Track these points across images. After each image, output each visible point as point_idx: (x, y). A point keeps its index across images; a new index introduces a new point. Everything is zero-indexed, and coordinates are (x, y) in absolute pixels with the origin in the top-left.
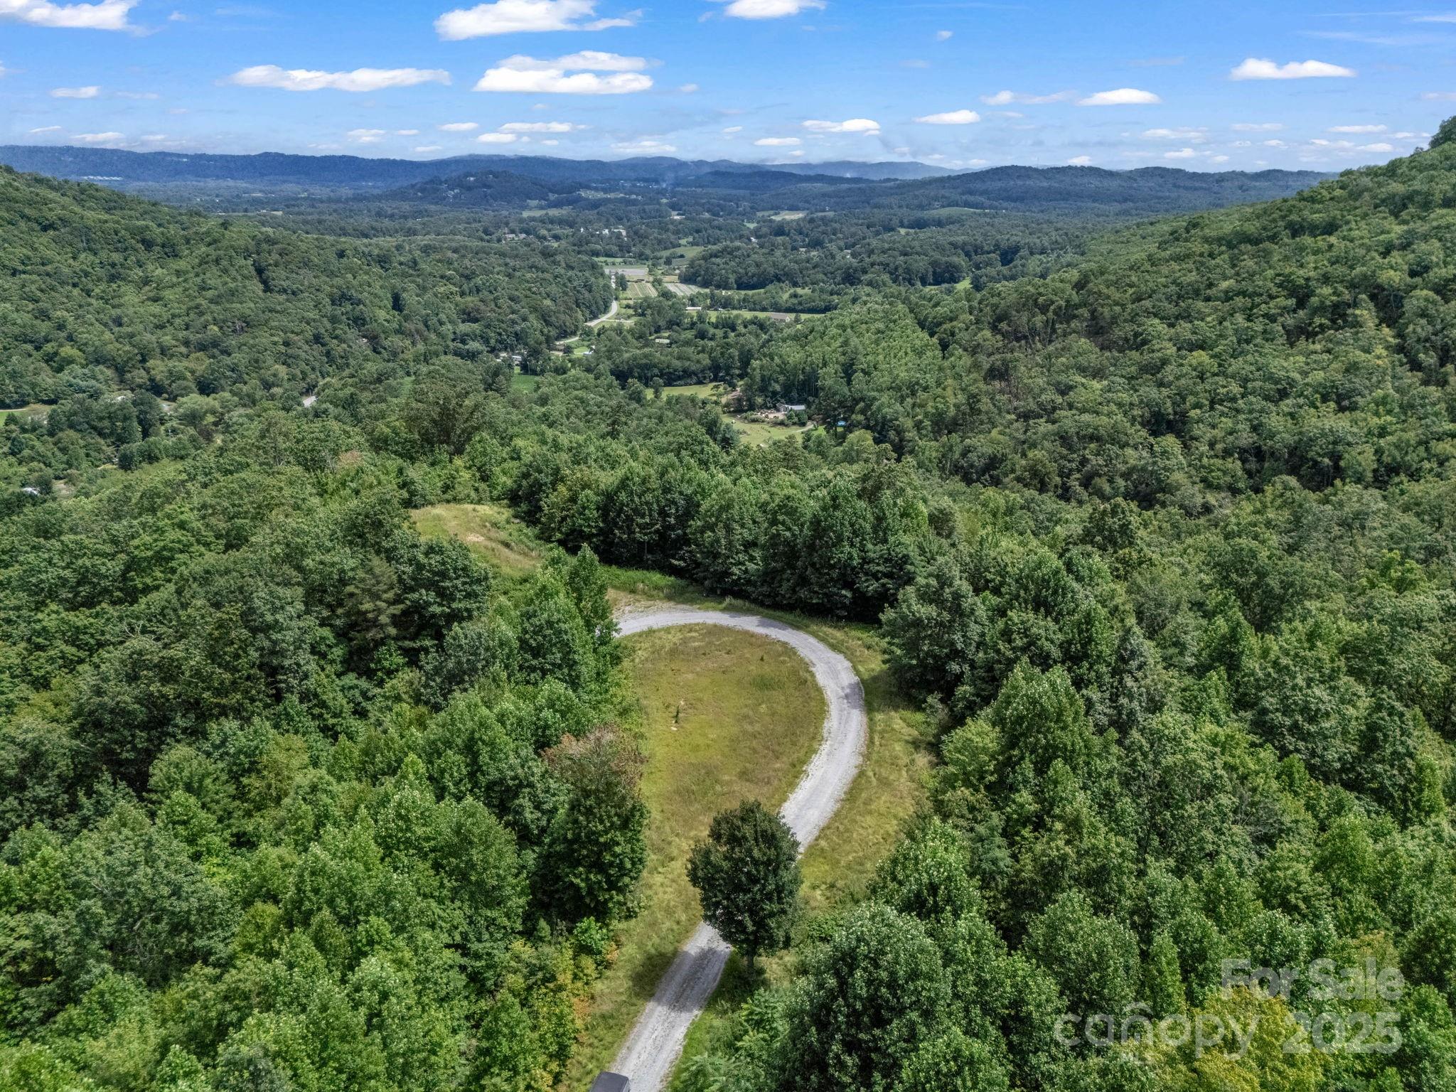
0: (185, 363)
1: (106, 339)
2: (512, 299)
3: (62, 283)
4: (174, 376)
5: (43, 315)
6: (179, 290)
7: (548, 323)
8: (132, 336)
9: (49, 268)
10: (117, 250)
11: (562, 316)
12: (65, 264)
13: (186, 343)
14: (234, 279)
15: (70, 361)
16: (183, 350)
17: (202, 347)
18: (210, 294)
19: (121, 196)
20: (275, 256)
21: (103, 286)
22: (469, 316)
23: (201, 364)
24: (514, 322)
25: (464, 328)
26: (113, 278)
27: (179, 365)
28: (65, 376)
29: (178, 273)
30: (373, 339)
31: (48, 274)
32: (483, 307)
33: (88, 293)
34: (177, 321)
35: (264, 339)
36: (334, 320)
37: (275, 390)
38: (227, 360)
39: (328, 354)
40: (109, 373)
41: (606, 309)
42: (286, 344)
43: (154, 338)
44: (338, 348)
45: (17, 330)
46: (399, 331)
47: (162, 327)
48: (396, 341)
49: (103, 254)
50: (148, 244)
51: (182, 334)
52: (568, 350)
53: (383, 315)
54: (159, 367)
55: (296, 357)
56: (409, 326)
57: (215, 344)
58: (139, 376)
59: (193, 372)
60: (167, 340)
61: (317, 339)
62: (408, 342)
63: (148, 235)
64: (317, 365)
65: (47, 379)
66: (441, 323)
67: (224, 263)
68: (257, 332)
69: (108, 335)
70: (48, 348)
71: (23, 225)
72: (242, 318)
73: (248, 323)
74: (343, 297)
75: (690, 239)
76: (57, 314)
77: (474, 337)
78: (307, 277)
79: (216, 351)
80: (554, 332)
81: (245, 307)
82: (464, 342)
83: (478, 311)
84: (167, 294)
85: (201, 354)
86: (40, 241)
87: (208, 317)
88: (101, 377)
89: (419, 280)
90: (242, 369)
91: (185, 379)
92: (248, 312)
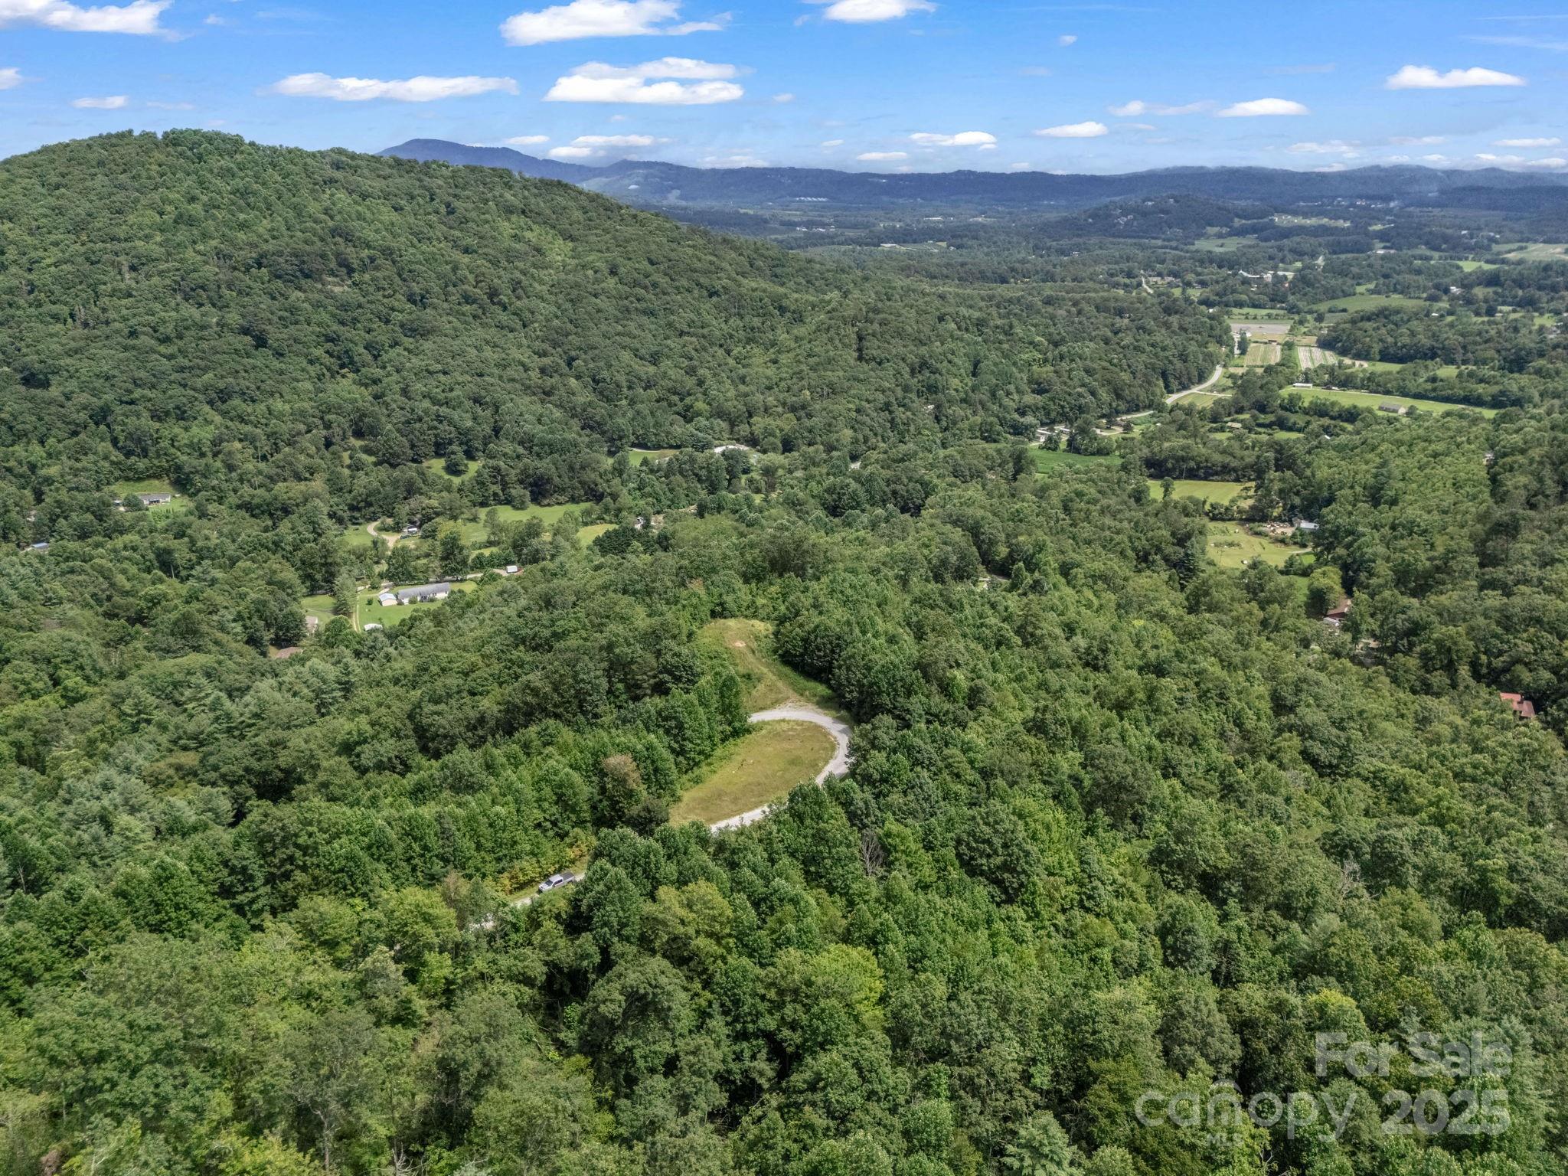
0: (779, 422)
1: (727, 394)
2: (1087, 371)
3: (712, 344)
4: (768, 432)
5: (691, 371)
6: (791, 355)
7: (1119, 396)
8: (746, 395)
9: (705, 331)
11: (1137, 391)
12: (718, 328)
13: (784, 404)
14: (836, 348)
15: (699, 414)
16: (780, 409)
17: (793, 409)
18: (812, 361)
20: (876, 326)
21: (741, 346)
22: (1039, 387)
23: (787, 423)
24: (1080, 395)
25: (1030, 399)
26: (749, 341)
27: (772, 423)
28: (691, 428)
29: (797, 339)
30: (939, 407)
31: (704, 337)
32: (1055, 379)
33: (728, 352)
34: (783, 384)
35: (842, 406)
36: (906, 389)
37: (835, 454)
38: (807, 423)
39: (892, 421)
40: (724, 425)
42: (858, 411)
43: (762, 398)
44: (900, 414)
45: (670, 384)
46: (965, 401)
47: (769, 388)
48: (957, 410)
49: (747, 318)
50: (782, 310)
51: (783, 396)
52: (1127, 428)
53: (956, 384)
54: (760, 423)
55: (863, 423)
56: (976, 397)
57: (803, 407)
58: (743, 429)
59: (781, 430)
60: (771, 401)
61: (887, 407)
62: (969, 412)
63: (785, 303)
65: (679, 429)
66: (1008, 394)
67: (832, 332)
68: (838, 398)
69: (732, 393)
70: (688, 400)
71: (696, 292)
72: (831, 385)
73: (834, 390)
74: (924, 365)
75: (1372, 286)
76: (701, 372)
77: (1035, 409)
78: (897, 347)
79: (802, 413)
80: (1123, 407)
81: (834, 376)
82: (1023, 414)
83: (1049, 383)
84: (784, 359)
85: (790, 415)
86: (707, 306)
87: (805, 383)
88: (717, 429)
89: (1007, 347)
90: (817, 431)
91: (774, 436)
92: (835, 379)
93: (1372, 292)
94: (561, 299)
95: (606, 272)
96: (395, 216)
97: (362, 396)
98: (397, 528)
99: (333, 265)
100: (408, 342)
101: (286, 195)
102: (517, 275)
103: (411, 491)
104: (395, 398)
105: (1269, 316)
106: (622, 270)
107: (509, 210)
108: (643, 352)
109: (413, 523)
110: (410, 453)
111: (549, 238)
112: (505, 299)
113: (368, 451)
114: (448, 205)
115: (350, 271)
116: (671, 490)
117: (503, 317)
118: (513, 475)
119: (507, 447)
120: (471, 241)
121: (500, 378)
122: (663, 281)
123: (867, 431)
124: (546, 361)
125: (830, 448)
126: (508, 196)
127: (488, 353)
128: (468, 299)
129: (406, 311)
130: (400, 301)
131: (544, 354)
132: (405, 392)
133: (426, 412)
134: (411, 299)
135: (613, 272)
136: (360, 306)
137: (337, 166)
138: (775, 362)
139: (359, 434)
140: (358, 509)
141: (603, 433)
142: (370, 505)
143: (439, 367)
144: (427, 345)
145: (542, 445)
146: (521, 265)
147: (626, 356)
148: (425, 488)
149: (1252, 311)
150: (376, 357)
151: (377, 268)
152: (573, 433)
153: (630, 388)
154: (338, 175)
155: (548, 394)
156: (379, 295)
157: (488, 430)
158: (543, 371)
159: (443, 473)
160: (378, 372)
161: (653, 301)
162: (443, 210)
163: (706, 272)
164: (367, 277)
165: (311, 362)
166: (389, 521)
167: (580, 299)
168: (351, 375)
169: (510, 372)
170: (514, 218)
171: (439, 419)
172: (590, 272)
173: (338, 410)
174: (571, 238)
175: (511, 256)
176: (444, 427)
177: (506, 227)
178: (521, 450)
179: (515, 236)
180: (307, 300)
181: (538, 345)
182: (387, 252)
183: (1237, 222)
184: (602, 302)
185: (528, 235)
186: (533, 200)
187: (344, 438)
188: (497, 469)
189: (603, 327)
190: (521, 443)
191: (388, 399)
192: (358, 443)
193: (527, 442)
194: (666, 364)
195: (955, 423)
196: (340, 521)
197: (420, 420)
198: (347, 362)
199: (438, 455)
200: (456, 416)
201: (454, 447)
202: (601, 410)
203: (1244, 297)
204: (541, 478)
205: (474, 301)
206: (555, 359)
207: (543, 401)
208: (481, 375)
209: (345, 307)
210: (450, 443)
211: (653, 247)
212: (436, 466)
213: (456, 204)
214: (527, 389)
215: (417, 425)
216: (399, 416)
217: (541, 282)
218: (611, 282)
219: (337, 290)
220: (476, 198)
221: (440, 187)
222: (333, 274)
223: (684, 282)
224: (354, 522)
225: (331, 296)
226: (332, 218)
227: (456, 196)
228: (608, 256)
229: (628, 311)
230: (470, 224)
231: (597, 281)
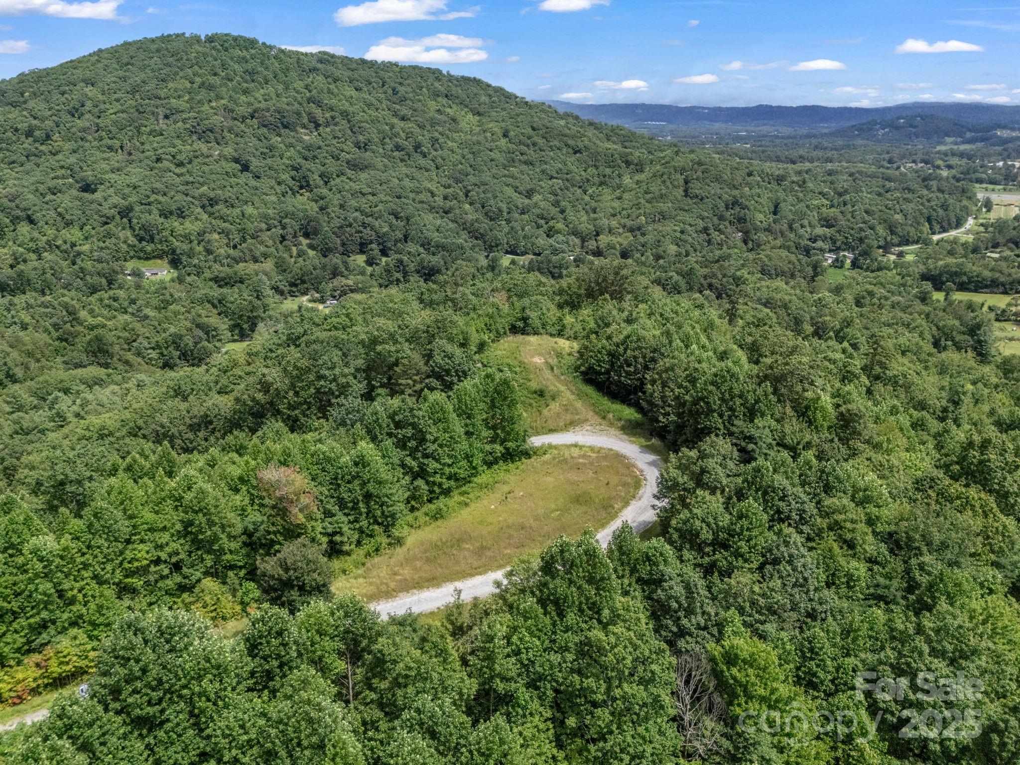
0: (619, 239)
1: (583, 222)
2: (866, 212)
3: (573, 185)
4: (610, 246)
5: (556, 204)
6: (633, 193)
7: (892, 232)
8: (596, 219)
9: (569, 176)
10: (610, 167)
11: (909, 228)
12: (578, 173)
13: (624, 227)
14: (667, 188)
15: (558, 232)
16: (621, 230)
17: (631, 230)
18: (648, 196)
20: (699, 173)
21: (594, 188)
22: (828, 223)
23: (625, 240)
24: (861, 229)
25: (819, 231)
26: (601, 184)
27: (614, 239)
28: (551, 241)
29: (637, 182)
30: (746, 233)
31: (567, 180)
32: (840, 217)
33: (585, 192)
34: (624, 212)
35: (669, 227)
36: (722, 218)
38: (642, 240)
39: (709, 241)
40: (577, 241)
42: (682, 232)
43: (607, 222)
44: (718, 238)
45: (538, 211)
46: (768, 230)
47: (614, 215)
48: (763, 237)
49: (601, 168)
50: (628, 163)
51: (623, 221)
52: (901, 255)
53: (761, 218)
54: (604, 239)
55: (686, 241)
56: (777, 227)
57: (639, 229)
58: (592, 244)
59: (621, 245)
60: (614, 223)
61: (705, 230)
63: (630, 158)
64: (699, 247)
65: (542, 241)
66: (802, 226)
67: (665, 177)
68: (666, 222)
69: (585, 218)
70: (551, 223)
71: (565, 150)
72: (662, 213)
73: (664, 216)
74: (735, 203)
76: (563, 204)
77: (824, 239)
78: (715, 189)
79: (638, 233)
80: (896, 240)
81: (665, 206)
82: (815, 241)
83: (835, 219)
84: (626, 196)
85: (629, 234)
86: (571, 160)
87: (642, 211)
88: (571, 243)
89: (801, 195)
90: (649, 246)
91: (615, 248)
92: (665, 209)
94: (466, 151)
95: (500, 135)
96: (354, 93)
97: (312, 208)
98: (322, 301)
99: (305, 120)
100: (349, 173)
101: (281, 75)
102: (436, 134)
103: (335, 274)
104: (334, 210)
105: (1005, 190)
106: (512, 134)
107: (436, 94)
108: (521, 188)
109: (334, 297)
110: (341, 249)
111: (463, 113)
112: (426, 150)
113: (311, 247)
114: (394, 89)
115: (317, 126)
117: (422, 162)
118: (412, 267)
119: (412, 247)
120: (408, 113)
121: (414, 200)
122: (541, 142)
123: (689, 247)
124: (450, 190)
125: (658, 257)
126: (437, 84)
127: (407, 182)
128: (398, 148)
129: (354, 154)
130: (349, 146)
131: (449, 187)
132: (342, 206)
133: (355, 219)
134: (357, 145)
135: (505, 135)
136: (319, 148)
137: (321, 61)
138: (619, 198)
139: (306, 235)
140: (296, 285)
141: (485, 242)
142: (304, 282)
143: (370, 190)
144: (363, 176)
145: (437, 247)
146: (440, 129)
147: (509, 191)
148: (346, 273)
149: (991, 187)
150: (326, 183)
151: (336, 124)
152: (462, 239)
153: (509, 213)
154: (319, 66)
155: (446, 212)
156: (334, 142)
157: (399, 235)
158: (445, 198)
159: (363, 264)
160: (325, 191)
161: (532, 154)
162: (390, 91)
163: (573, 137)
164: (328, 130)
165: (279, 184)
166: (317, 295)
167: (480, 151)
168: (308, 194)
169: (422, 197)
170: (440, 99)
171: (364, 225)
172: (489, 135)
173: (293, 216)
174: (479, 114)
175: (433, 123)
176: (368, 231)
177: (433, 105)
178: (421, 250)
179: (439, 110)
180: (282, 142)
181: (444, 180)
182: (345, 114)
183: (969, 135)
184: (495, 155)
185: (448, 110)
186: (454, 88)
187: (295, 236)
188: (401, 262)
189: (494, 171)
190: (422, 245)
191: (329, 210)
192: (305, 242)
193: (426, 244)
194: (537, 198)
195: (759, 246)
196: (282, 293)
197: (350, 225)
198: (304, 185)
199: (362, 252)
200: (377, 224)
201: (374, 246)
202: (484, 225)
203: (984, 176)
204: (432, 269)
205: (403, 150)
206: (457, 189)
207: (442, 218)
208: (399, 197)
209: (308, 148)
210: (371, 242)
211: (536, 119)
212: (361, 259)
213: (399, 88)
214: (432, 209)
215: (348, 229)
216: (337, 222)
217: (454, 141)
218: (503, 142)
219: (306, 138)
220: (414, 86)
221: (390, 77)
222: (304, 127)
223: (556, 143)
224: (292, 294)
225: (300, 141)
226: (310, 91)
227: (401, 84)
228: (503, 125)
229: (513, 161)
230: (408, 102)
231: (493, 140)
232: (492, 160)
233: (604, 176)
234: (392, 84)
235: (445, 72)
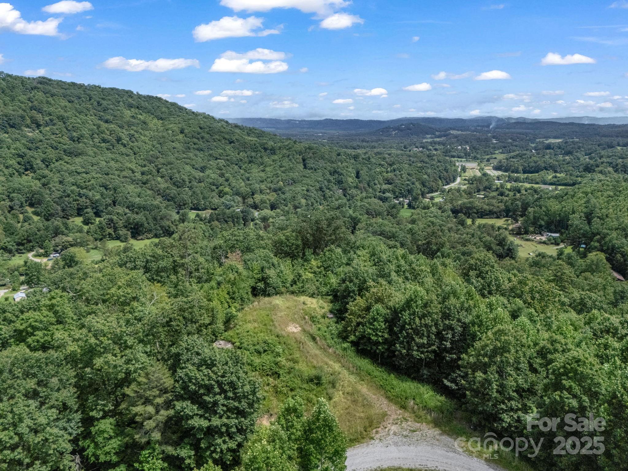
0: (268, 197)
1: (242, 186)
2: (408, 175)
3: (232, 163)
4: (263, 202)
5: (222, 175)
6: (272, 167)
7: (424, 186)
8: (251, 185)
9: (228, 158)
10: (254, 151)
11: (432, 183)
12: (234, 156)
13: (270, 189)
14: (293, 163)
15: (226, 194)
16: (268, 191)
17: (275, 191)
18: (282, 169)
19: (263, 132)
20: (311, 155)
21: (246, 165)
22: (389, 182)
23: (272, 197)
24: (408, 185)
25: (385, 187)
26: (250, 162)
27: (265, 197)
28: (223, 200)
29: (273, 161)
30: (344, 190)
31: (228, 160)
32: (395, 178)
33: (240, 168)
34: (269, 180)
35: (299, 188)
36: (329, 181)
37: (298, 210)
38: (283, 196)
39: (324, 196)
40: (240, 199)
41: (454, 180)
42: (308, 191)
43: (258, 186)
44: (328, 193)
45: (211, 181)
46: (356, 187)
47: (262, 182)
48: (354, 191)
49: (249, 153)
50: (265, 149)
51: (268, 185)
52: (432, 198)
53: (351, 180)
54: (258, 197)
55: (310, 196)
56: (361, 185)
57: (280, 189)
58: (250, 201)
59: (270, 200)
60: (263, 187)
61: (321, 189)
62: (359, 192)
63: (266, 146)
64: (319, 200)
65: (216, 200)
66: (375, 184)
67: (291, 157)
68: (297, 185)
69: (243, 184)
70: (221, 188)
71: (223, 141)
72: (293, 179)
73: (294, 182)
74: (335, 172)
75: (501, 151)
76: (227, 175)
77: (389, 191)
78: (322, 163)
79: (280, 192)
80: (426, 190)
81: (294, 175)
82: (384, 193)
83: (392, 179)
84: (268, 169)
85: (274, 193)
86: (228, 147)
87: (280, 178)
88: (236, 201)
89: (369, 166)
90: (288, 200)
91: (266, 203)
92: (295, 177)
93: (501, 153)
94: (155, 143)
95: (178, 132)
96: (67, 104)
97: (36, 185)
98: (46, 255)
99: (28, 121)
100: (66, 158)
102: (132, 132)
103: (57, 232)
104: (55, 185)
105: (468, 161)
106: (186, 131)
107: (130, 106)
108: (197, 166)
109: (56, 251)
110: (61, 214)
111: (151, 118)
112: (125, 142)
113: (36, 214)
114: (98, 103)
115: (38, 126)
116: (212, 229)
117: (123, 150)
118: (121, 223)
119: (120, 209)
120: (110, 118)
121: (119, 176)
122: (207, 136)
123: (313, 200)
124: (146, 169)
125: (296, 207)
126: (130, 100)
127: (112, 164)
128: (104, 141)
129: (68, 145)
130: (65, 139)
131: (145, 166)
132: (61, 182)
133: (72, 191)
134: (72, 139)
135: (182, 132)
136: (41, 141)
137: (41, 83)
138: (263, 171)
139: (31, 205)
140: (23, 245)
141: (175, 203)
142: (30, 241)
143: (84, 170)
144: (78, 160)
145: (139, 208)
146: (135, 128)
147: (188, 168)
148: (66, 231)
150: (47, 166)
151: (54, 125)
152: (158, 201)
153: (190, 182)
154: (40, 86)
155: (144, 183)
156: (53, 137)
157: (109, 201)
158: (143, 174)
159: (81, 224)
160: (46, 172)
161: (201, 144)
162: (95, 104)
163: (228, 133)
164: (48, 129)
165: (7, 167)
166: (42, 251)
167: (165, 142)
168: (32, 174)
169: (124, 173)
170: (132, 109)
171: (80, 195)
172: (170, 132)
173: (19, 191)
174: (162, 119)
175: (130, 124)
176: (84, 199)
177: (128, 113)
178: (127, 211)
179: (133, 117)
180: (9, 137)
181: (141, 162)
182: (62, 118)
183: (437, 134)
184: (176, 145)
185: (140, 116)
186: (142, 103)
187: (21, 206)
188: (111, 220)
189: (176, 155)
190: (128, 207)
191: (51, 186)
192: (30, 210)
193: (131, 207)
194: (208, 172)
195: (353, 197)
196: (10, 251)
197: (68, 196)
198: (29, 167)
199: (79, 215)
200: (90, 194)
201: (89, 210)
202: (174, 191)
204: (137, 224)
205: (108, 142)
206: (151, 167)
207: (142, 187)
208: (107, 174)
209: (32, 141)
210: (87, 207)
211: (202, 122)
212: (78, 221)
213: (102, 102)
214: (133, 181)
215: (67, 199)
216: (57, 194)
217: (145, 136)
218: (181, 136)
219: (30, 134)
220: (114, 101)
221: (95, 95)
222: (28, 126)
223: (217, 137)
224: (19, 252)
225: (25, 136)
226: (32, 102)
227: (103, 99)
228: (180, 125)
229: (189, 148)
230: (109, 111)
231: (173, 135)
232: (174, 148)
233: (252, 157)
234: (98, 99)
235: (135, 93)
